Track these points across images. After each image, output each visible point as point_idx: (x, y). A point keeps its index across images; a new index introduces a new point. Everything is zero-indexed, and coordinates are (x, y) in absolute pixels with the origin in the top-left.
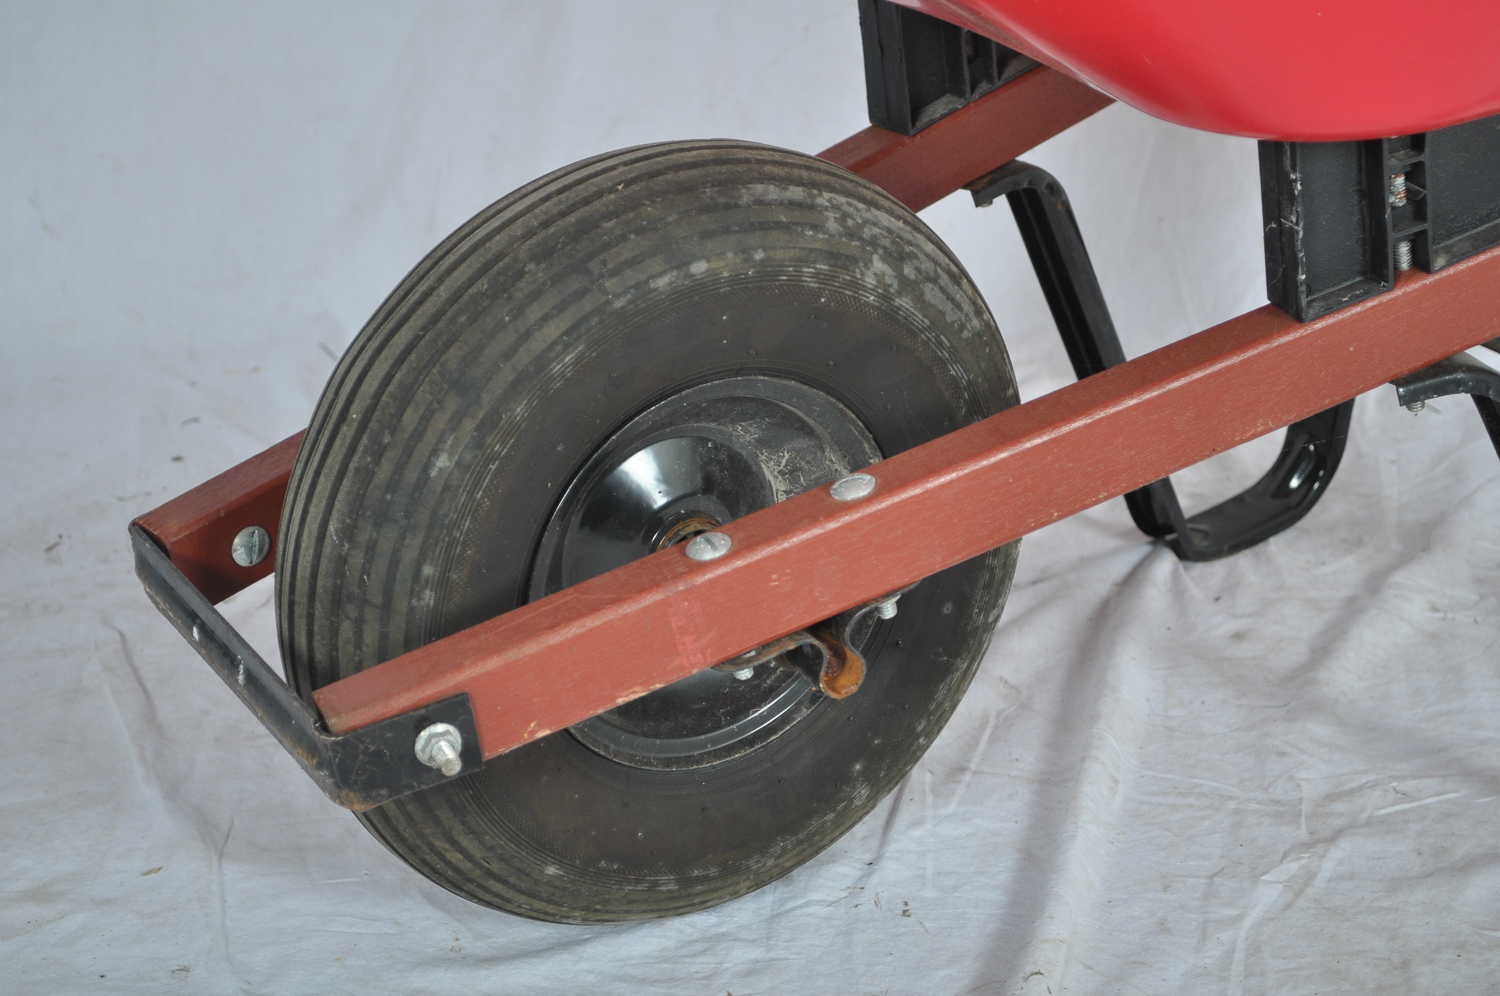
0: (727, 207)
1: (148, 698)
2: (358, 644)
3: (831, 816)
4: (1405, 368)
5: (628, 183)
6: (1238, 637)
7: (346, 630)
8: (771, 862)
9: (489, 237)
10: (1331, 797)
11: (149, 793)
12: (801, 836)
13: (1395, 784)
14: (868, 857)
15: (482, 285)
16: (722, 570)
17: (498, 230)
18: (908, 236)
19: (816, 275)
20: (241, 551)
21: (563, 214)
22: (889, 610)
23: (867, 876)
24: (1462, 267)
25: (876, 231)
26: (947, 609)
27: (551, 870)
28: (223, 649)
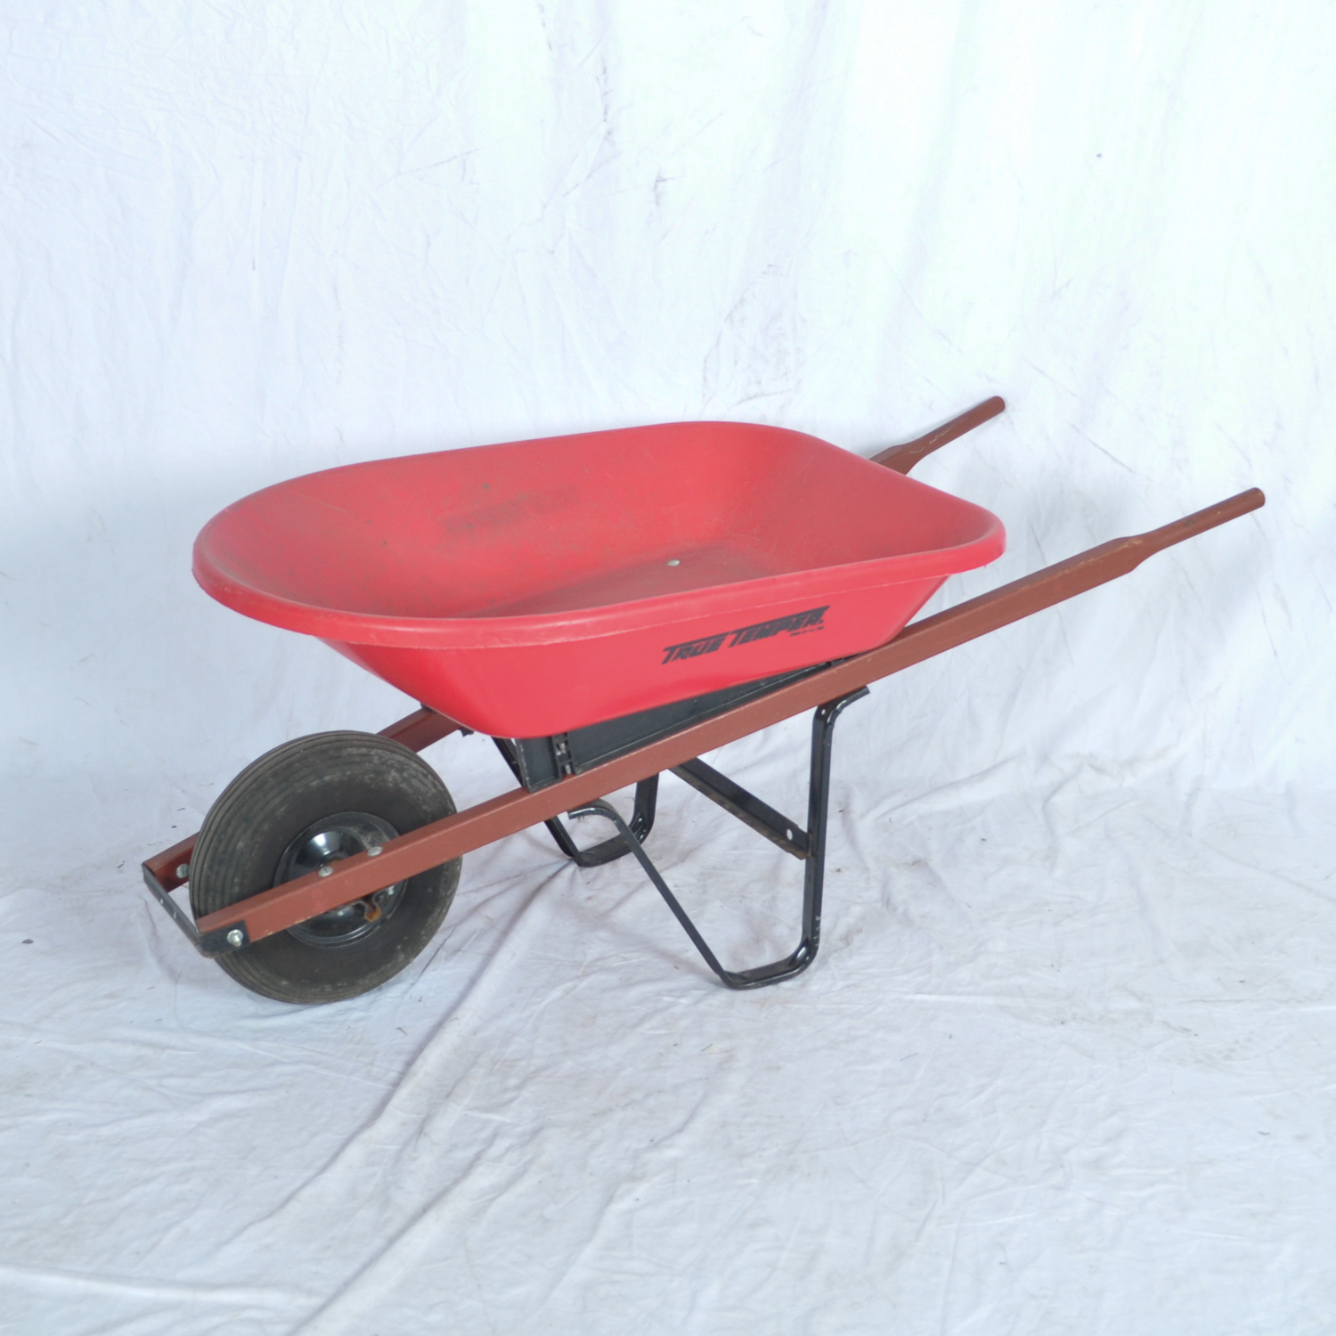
0: (338, 757)
1: (154, 926)
2: (214, 905)
3: (389, 965)
4: (571, 807)
5: (305, 750)
6: (589, 898)
7: (210, 899)
8: (367, 981)
9: (257, 769)
10: (597, 960)
11: (152, 961)
12: (379, 972)
13: (623, 955)
14: (413, 982)
15: (254, 786)
16: (330, 879)
17: (261, 766)
18: (406, 762)
19: (370, 779)
20: (180, 873)
21: (282, 761)
22: (391, 891)
23: (410, 988)
24: (588, 772)
25: (393, 762)
26: (430, 890)
27: (284, 983)
28: (170, 907)
